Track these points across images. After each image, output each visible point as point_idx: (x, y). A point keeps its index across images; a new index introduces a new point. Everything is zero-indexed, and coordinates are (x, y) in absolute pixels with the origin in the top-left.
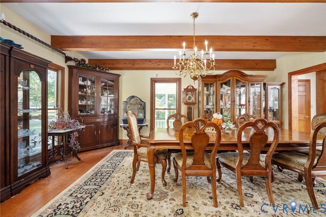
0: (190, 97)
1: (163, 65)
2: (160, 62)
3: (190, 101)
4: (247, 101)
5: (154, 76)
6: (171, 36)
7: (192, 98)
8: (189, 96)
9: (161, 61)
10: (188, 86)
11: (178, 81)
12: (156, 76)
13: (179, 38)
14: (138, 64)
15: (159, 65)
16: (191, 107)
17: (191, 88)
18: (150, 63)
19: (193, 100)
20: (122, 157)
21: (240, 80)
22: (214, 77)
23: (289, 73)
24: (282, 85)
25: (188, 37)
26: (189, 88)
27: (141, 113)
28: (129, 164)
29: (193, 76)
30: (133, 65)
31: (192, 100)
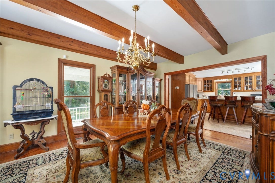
0: (106, 85)
1: (76, 47)
2: (72, 42)
3: (107, 89)
4: (146, 91)
5: (64, 57)
6: (102, 18)
7: (108, 85)
8: (105, 83)
9: (74, 42)
10: (105, 74)
11: (92, 67)
12: (66, 58)
13: (109, 23)
14: (39, 36)
15: (71, 45)
16: (107, 94)
17: (108, 76)
18: (58, 40)
19: (109, 88)
20: (21, 174)
21: (143, 74)
22: (126, 69)
23: (164, 74)
24: (161, 80)
25: (118, 26)
26: (106, 76)
27: (47, 102)
28: (45, 179)
29: (135, 65)
30: (29, 35)
31: (107, 88)
